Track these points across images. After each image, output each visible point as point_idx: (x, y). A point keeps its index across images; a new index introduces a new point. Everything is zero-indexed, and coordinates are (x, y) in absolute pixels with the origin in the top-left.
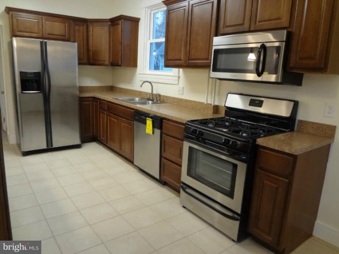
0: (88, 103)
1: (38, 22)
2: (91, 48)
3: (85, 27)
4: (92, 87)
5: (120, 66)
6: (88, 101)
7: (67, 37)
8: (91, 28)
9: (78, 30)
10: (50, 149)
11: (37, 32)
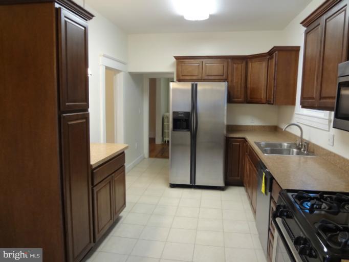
0: (238, 144)
1: (199, 66)
2: (249, 86)
3: (244, 64)
4: (252, 126)
5: (272, 104)
6: (238, 142)
7: (224, 77)
8: (250, 64)
9: (237, 68)
10: (192, 186)
11: (197, 74)
